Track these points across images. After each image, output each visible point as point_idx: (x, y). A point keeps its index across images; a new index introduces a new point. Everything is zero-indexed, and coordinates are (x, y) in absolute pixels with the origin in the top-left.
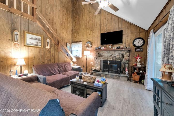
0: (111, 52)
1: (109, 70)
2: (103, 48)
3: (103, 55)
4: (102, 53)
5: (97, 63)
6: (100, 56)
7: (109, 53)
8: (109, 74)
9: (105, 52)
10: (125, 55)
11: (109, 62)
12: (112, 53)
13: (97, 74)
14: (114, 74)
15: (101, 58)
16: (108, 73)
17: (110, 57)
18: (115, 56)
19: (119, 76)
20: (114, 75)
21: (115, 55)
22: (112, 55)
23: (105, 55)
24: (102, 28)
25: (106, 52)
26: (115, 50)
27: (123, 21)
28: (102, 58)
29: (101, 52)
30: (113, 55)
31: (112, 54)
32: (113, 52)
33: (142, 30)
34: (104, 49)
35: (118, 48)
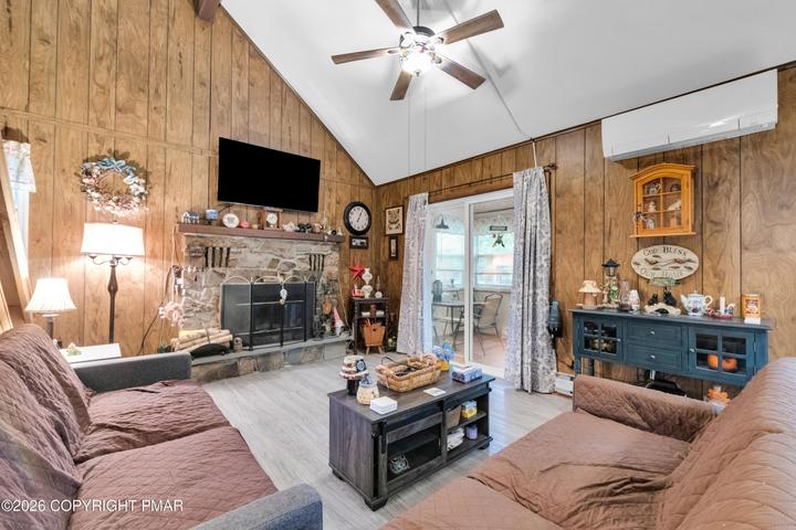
0: (276, 244)
1: (282, 332)
2: (231, 219)
3: (232, 257)
4: (229, 249)
5: (195, 305)
6: (217, 261)
7: (269, 248)
8: (284, 347)
9: (247, 241)
10: (328, 261)
11: (284, 293)
12: (281, 250)
13: (216, 367)
14: (302, 344)
15: (222, 275)
16: (282, 345)
17: (270, 267)
18: (294, 265)
19: (320, 348)
20: (301, 348)
21: (292, 261)
22: (278, 261)
23: (244, 260)
24: (220, 107)
25: (251, 243)
26: (290, 238)
27: (316, 124)
28: (228, 272)
29: (225, 242)
30: (282, 260)
31: (279, 253)
32: (285, 245)
33: (365, 181)
34: (239, 226)
35: (302, 228)
